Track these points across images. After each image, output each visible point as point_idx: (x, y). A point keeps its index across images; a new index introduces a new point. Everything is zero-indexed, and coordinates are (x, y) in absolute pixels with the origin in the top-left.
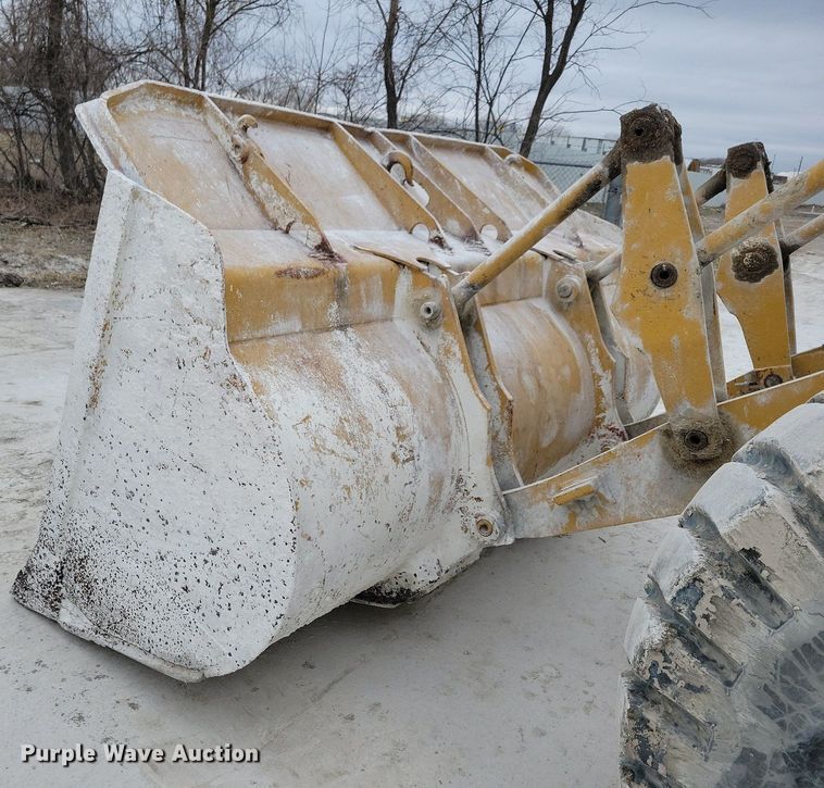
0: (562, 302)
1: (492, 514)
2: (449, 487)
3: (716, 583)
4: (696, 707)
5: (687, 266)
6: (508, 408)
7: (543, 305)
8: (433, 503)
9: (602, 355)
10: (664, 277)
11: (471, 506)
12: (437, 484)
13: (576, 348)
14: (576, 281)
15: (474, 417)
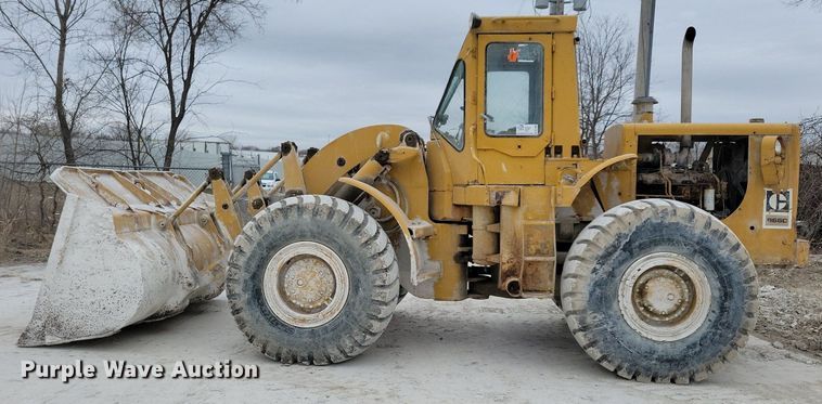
0: (203, 224)
1: (191, 280)
2: (177, 276)
3: (235, 254)
4: (236, 278)
5: (230, 203)
6: (191, 251)
7: (196, 225)
8: (173, 279)
9: (220, 240)
10: (225, 207)
11: (185, 280)
12: (174, 273)
13: (210, 238)
14: (207, 216)
15: (182, 253)
